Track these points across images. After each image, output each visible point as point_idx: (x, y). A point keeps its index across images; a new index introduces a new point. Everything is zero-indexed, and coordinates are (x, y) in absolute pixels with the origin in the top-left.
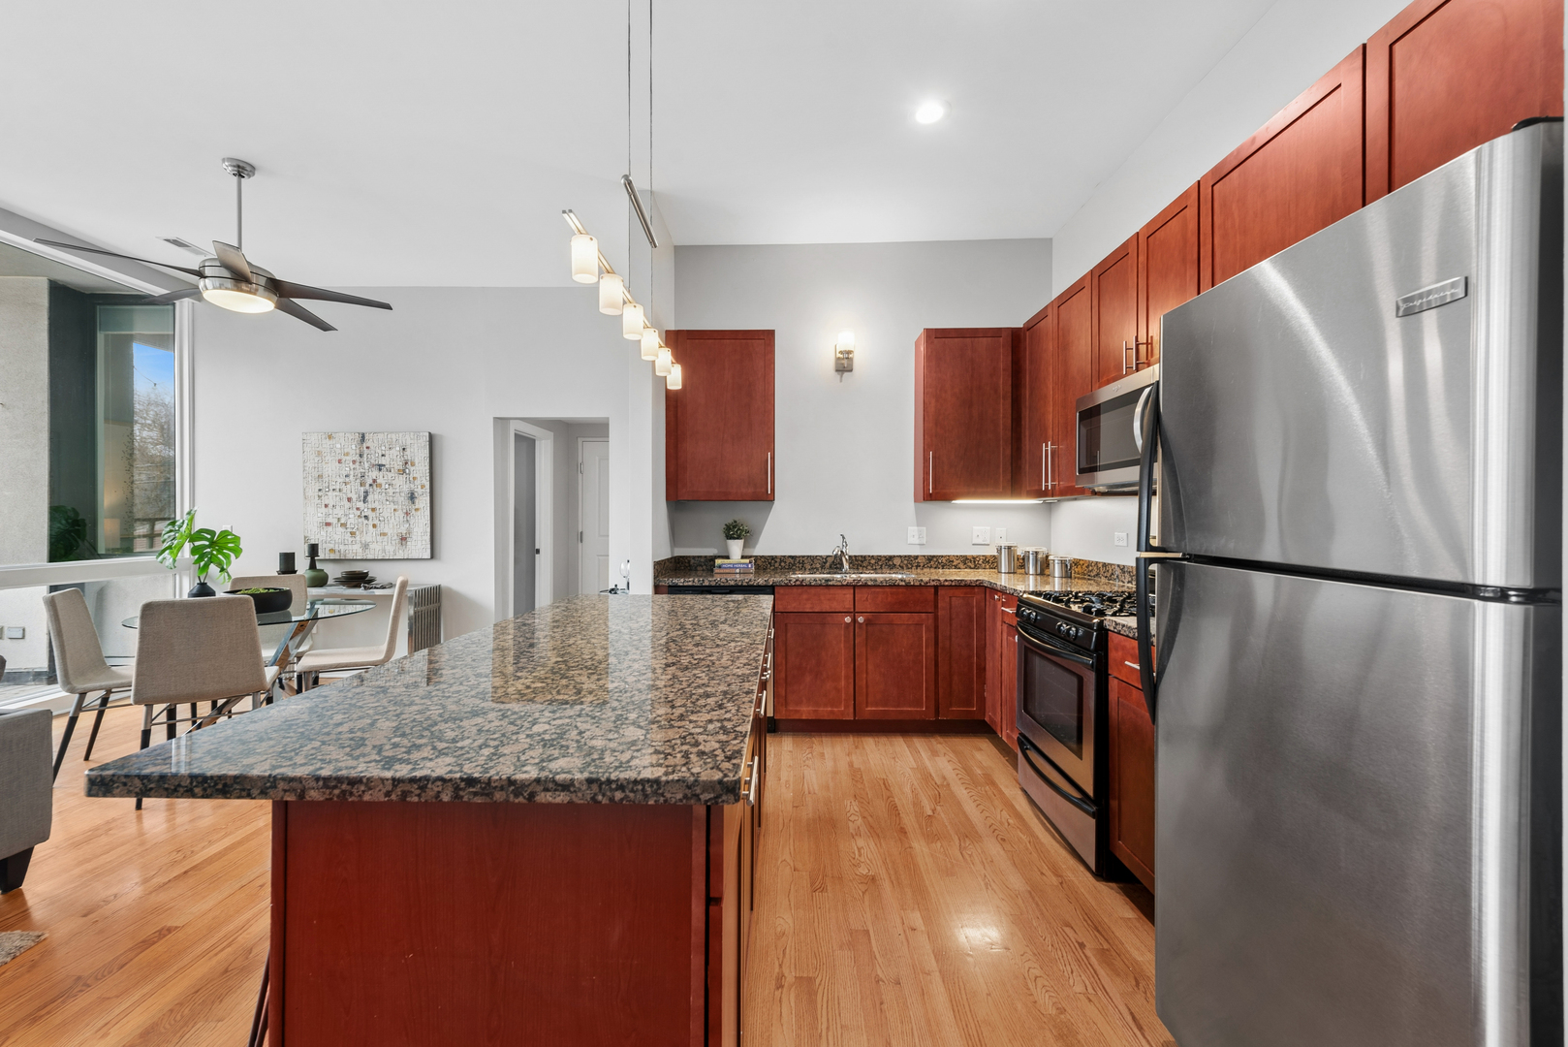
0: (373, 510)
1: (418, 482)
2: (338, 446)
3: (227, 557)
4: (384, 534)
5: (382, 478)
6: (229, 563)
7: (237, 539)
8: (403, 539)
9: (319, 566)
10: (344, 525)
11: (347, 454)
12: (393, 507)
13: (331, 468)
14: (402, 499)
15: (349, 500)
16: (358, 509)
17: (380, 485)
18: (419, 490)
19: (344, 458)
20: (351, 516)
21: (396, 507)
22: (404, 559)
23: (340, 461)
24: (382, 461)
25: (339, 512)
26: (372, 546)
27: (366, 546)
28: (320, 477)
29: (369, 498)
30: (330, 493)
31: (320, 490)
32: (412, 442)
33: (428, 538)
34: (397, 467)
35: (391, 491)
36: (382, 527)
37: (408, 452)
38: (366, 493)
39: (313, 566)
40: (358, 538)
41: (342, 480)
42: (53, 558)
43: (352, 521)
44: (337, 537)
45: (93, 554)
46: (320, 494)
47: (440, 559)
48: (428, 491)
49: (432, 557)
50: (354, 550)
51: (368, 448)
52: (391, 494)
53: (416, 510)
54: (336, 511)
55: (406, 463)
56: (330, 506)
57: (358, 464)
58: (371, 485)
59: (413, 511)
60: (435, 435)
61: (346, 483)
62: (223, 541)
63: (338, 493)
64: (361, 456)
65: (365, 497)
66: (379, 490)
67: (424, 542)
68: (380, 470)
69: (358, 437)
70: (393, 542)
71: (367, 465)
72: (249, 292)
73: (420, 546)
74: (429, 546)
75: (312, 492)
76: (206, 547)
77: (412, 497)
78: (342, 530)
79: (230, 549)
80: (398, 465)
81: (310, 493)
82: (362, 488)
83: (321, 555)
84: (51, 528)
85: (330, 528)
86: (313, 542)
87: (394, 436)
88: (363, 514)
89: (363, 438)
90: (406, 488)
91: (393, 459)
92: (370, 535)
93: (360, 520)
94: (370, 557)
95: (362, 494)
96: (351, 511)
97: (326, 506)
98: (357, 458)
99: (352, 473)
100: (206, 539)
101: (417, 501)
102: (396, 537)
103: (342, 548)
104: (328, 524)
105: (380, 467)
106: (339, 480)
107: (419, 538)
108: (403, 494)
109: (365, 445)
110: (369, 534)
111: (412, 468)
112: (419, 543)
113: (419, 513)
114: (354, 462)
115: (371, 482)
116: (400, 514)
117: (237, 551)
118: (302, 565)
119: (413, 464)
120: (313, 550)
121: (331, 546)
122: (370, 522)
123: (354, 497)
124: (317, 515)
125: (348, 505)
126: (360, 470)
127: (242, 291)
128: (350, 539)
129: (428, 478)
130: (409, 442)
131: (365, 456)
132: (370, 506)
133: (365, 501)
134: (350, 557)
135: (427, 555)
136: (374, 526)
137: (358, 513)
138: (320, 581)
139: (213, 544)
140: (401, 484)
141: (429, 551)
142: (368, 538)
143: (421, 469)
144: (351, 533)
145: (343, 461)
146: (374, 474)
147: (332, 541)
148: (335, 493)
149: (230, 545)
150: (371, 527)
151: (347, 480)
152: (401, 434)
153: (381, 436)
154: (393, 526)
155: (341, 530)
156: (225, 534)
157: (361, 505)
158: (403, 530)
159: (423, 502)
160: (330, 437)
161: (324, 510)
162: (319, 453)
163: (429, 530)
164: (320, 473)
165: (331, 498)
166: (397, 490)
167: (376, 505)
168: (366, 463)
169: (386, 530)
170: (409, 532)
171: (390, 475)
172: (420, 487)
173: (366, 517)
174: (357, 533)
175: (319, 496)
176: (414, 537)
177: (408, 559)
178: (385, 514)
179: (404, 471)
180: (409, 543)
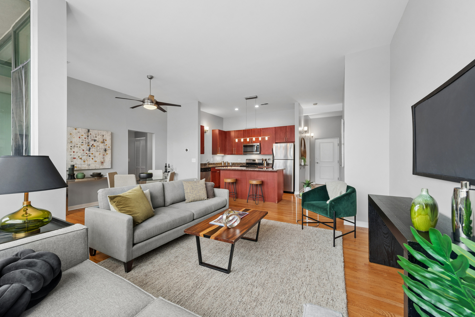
0: (92, 154)
2: (79, 132)
4: (96, 161)
5: (95, 144)
8: (102, 163)
10: (81, 159)
11: (82, 135)
13: (76, 140)
14: (102, 151)
15: (83, 150)
16: (86, 153)
17: (95, 146)
18: (108, 148)
21: (100, 153)
22: (102, 169)
23: (79, 137)
24: (96, 139)
26: (91, 165)
27: (89, 165)
29: (91, 150)
30: (76, 148)
31: (71, 147)
32: (106, 134)
33: (110, 162)
34: (100, 141)
35: (98, 148)
36: (95, 159)
37: (104, 136)
38: (90, 149)
40: (86, 163)
41: (80, 144)
43: (84, 157)
44: (78, 163)
46: (71, 148)
48: (111, 149)
50: (84, 167)
51: (90, 134)
53: (107, 154)
54: (78, 154)
55: (104, 140)
56: (75, 152)
57: (86, 139)
58: (91, 146)
59: (106, 154)
61: (82, 145)
64: (88, 136)
66: (94, 148)
68: (95, 141)
69: (87, 131)
70: (99, 164)
71: (90, 140)
74: (110, 165)
77: (105, 150)
78: (80, 160)
80: (101, 140)
82: (88, 147)
85: (75, 160)
87: (100, 131)
88: (88, 155)
89: (89, 131)
90: (103, 147)
91: (99, 138)
92: (91, 162)
93: (87, 157)
94: (90, 168)
96: (84, 154)
98: (86, 137)
99: (84, 142)
101: (107, 151)
102: (100, 162)
103: (80, 166)
104: (74, 158)
105: (95, 140)
106: (79, 144)
107: (108, 162)
108: (103, 149)
109: (89, 133)
111: (105, 142)
112: (108, 164)
113: (107, 155)
114: (85, 138)
115: (92, 145)
116: (102, 155)
119: (106, 140)
121: (76, 165)
123: (85, 150)
125: (82, 152)
126: (87, 141)
128: (83, 163)
129: (110, 145)
131: (89, 136)
132: (91, 153)
133: (89, 151)
134: (82, 169)
135: (110, 167)
136: (92, 159)
137: (87, 155)
140: (102, 146)
143: (108, 142)
145: (81, 138)
146: (93, 142)
148: (77, 148)
151: (82, 144)
152: (102, 131)
154: (99, 159)
157: (88, 152)
158: (102, 160)
159: (109, 152)
160: (76, 129)
162: (72, 134)
163: (111, 160)
164: (71, 141)
165: (76, 150)
166: (101, 148)
167: (93, 152)
168: (90, 139)
169: (96, 160)
170: (104, 161)
171: (98, 143)
172: (108, 147)
173: (90, 156)
174: (86, 161)
175: (71, 149)
176: (106, 162)
177: (104, 169)
178: (96, 155)
179: (103, 142)
180: (104, 164)
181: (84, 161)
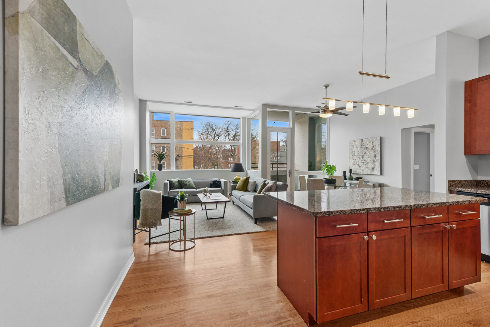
0: (365, 160)
1: (377, 152)
2: (357, 143)
3: (333, 171)
4: (367, 167)
5: (367, 151)
6: (334, 173)
7: (335, 167)
8: (373, 169)
9: (352, 175)
10: (358, 164)
11: (359, 145)
13: (355, 150)
14: (372, 157)
15: (359, 158)
16: (361, 160)
17: (367, 153)
18: (377, 154)
19: (358, 147)
20: (360, 162)
21: (371, 159)
23: (357, 148)
24: (367, 146)
25: (357, 161)
26: (365, 171)
27: (363, 170)
28: (353, 152)
29: (364, 157)
30: (355, 156)
32: (375, 140)
33: (380, 168)
34: (371, 148)
35: (369, 155)
36: (367, 165)
37: (374, 143)
39: (351, 175)
42: (309, 170)
43: (359, 163)
44: (356, 168)
45: (315, 170)
47: (383, 175)
48: (380, 154)
49: (381, 174)
50: (360, 171)
53: (376, 160)
55: (373, 147)
56: (355, 159)
58: (364, 153)
60: (382, 137)
62: (333, 168)
63: (356, 156)
64: (362, 146)
65: (363, 157)
66: (366, 155)
67: (378, 170)
68: (367, 149)
69: (361, 141)
70: (370, 170)
71: (363, 148)
72: (327, 113)
73: (377, 171)
74: (380, 171)
75: (351, 156)
76: (329, 169)
77: (375, 156)
79: (334, 170)
80: (371, 147)
81: (350, 156)
82: (362, 154)
83: (353, 172)
84: (309, 164)
85: (355, 165)
86: (351, 169)
87: (370, 139)
89: (362, 141)
90: (373, 154)
91: (370, 146)
94: (363, 173)
95: (362, 156)
98: (361, 146)
99: (360, 150)
100: (329, 167)
101: (376, 158)
102: (371, 168)
103: (357, 170)
104: (354, 164)
105: (366, 148)
106: (357, 152)
109: (363, 143)
111: (375, 148)
112: (377, 170)
114: (360, 147)
116: (372, 161)
117: (335, 170)
118: (348, 174)
120: (351, 171)
121: (355, 170)
122: (364, 164)
123: (360, 157)
124: (352, 162)
125: (359, 159)
127: (326, 113)
128: (359, 168)
129: (380, 151)
135: (379, 174)
136: (365, 165)
138: (351, 179)
139: (330, 168)
140: (372, 152)
141: (380, 173)
142: (363, 168)
143: (378, 148)
144: (360, 167)
146: (365, 150)
147: (355, 169)
151: (359, 152)
152: (372, 138)
153: (367, 140)
154: (370, 165)
155: (357, 166)
156: (333, 166)
157: (362, 159)
159: (378, 158)
160: (355, 141)
161: (353, 160)
162: (352, 146)
163: (380, 166)
165: (355, 157)
166: (371, 155)
167: (365, 159)
170: (374, 167)
171: (369, 150)
173: (363, 162)
175: (352, 157)
176: (376, 168)
177: (374, 175)
178: (368, 162)
179: (373, 149)
180: (374, 170)
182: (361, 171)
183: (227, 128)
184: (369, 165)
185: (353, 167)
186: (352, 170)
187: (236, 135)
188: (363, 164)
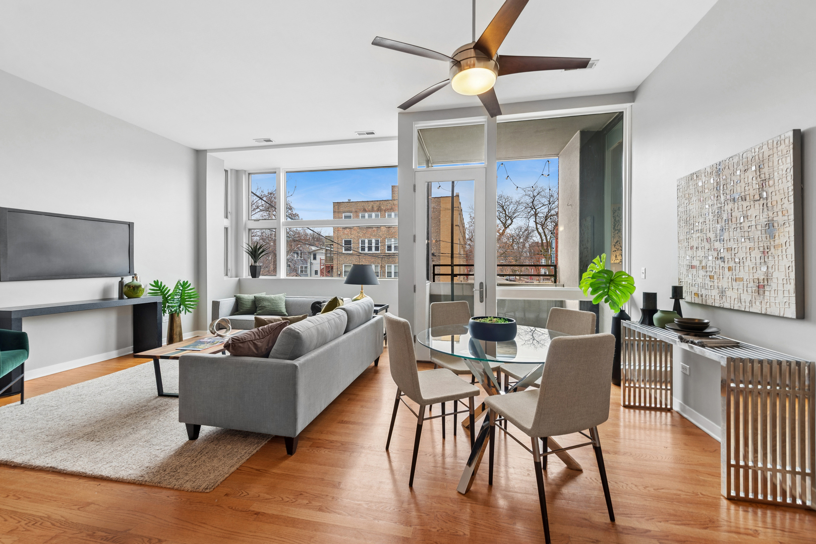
0: (729, 249)
1: (778, 208)
2: (700, 184)
4: (739, 279)
8: (761, 288)
10: (704, 268)
12: (749, 244)
14: (759, 233)
15: (708, 240)
16: (715, 249)
17: (736, 219)
18: (780, 219)
19: (705, 196)
20: (710, 258)
21: (752, 244)
22: (761, 314)
23: (702, 200)
25: (700, 253)
27: (722, 293)
28: (688, 219)
29: (726, 236)
30: (694, 236)
31: (688, 232)
32: (770, 151)
33: (792, 287)
34: (754, 193)
36: (738, 271)
37: (765, 168)
38: (723, 232)
40: (716, 283)
43: (710, 264)
46: (688, 236)
48: (793, 218)
49: (802, 315)
50: (713, 297)
51: (725, 177)
52: (746, 229)
53: (777, 246)
55: (763, 184)
56: (695, 248)
57: (716, 198)
58: (726, 221)
59: (773, 249)
61: (706, 223)
62: (618, 279)
63: (699, 235)
64: (719, 188)
65: (722, 235)
66: (734, 225)
67: (786, 294)
68: (735, 200)
69: (716, 168)
70: (750, 290)
71: (723, 198)
73: (782, 298)
74: (794, 299)
75: (683, 235)
77: (771, 229)
80: (754, 189)
81: (681, 237)
82: (719, 226)
83: (687, 296)
85: (694, 271)
87: (751, 153)
88: (719, 256)
89: (720, 168)
90: (763, 220)
91: (750, 183)
93: (717, 262)
94: (727, 305)
95: (719, 232)
96: (710, 253)
97: (692, 248)
98: (715, 192)
99: (711, 210)
101: (777, 234)
102: (752, 284)
103: (704, 292)
104: (692, 267)
106: (702, 220)
107: (780, 288)
108: (759, 227)
109: (722, 175)
110: (725, 279)
111: (770, 190)
112: (780, 293)
113: (780, 251)
114: (713, 197)
115: (727, 216)
116: (756, 254)
118: (663, 304)
119: (771, 184)
121: (695, 290)
122: (726, 266)
123: (712, 236)
124: (686, 258)
125: (707, 246)
126: (717, 205)
128: (710, 284)
129: (790, 198)
130: (766, 155)
131: (722, 187)
132: (726, 246)
133: (721, 239)
134: (709, 303)
135: (791, 312)
136: (730, 269)
137: (716, 254)
140: (756, 210)
141: (795, 306)
142: (724, 283)
144: (710, 277)
147: (694, 285)
149: (623, 283)
150: (726, 270)
153: (737, 159)
154: (750, 270)
155: (702, 273)
157: (717, 244)
158: (760, 274)
159: (787, 234)
160: (697, 176)
161: (690, 252)
162: (688, 196)
163: (793, 275)
165: (695, 240)
166: (754, 223)
167: (732, 244)
168: (722, 195)
169: (741, 275)
170: (768, 278)
171: (745, 204)
172: (780, 213)
173: (723, 258)
174: (715, 277)
175: (688, 239)
176: (774, 286)
177: (766, 315)
178: (741, 254)
179: (761, 197)
180: (767, 293)
181: (711, 277)
182: (715, 293)
183: (532, 202)
184: (746, 268)
185: (690, 276)
186: (684, 290)
187: (549, 214)
188: (722, 264)
